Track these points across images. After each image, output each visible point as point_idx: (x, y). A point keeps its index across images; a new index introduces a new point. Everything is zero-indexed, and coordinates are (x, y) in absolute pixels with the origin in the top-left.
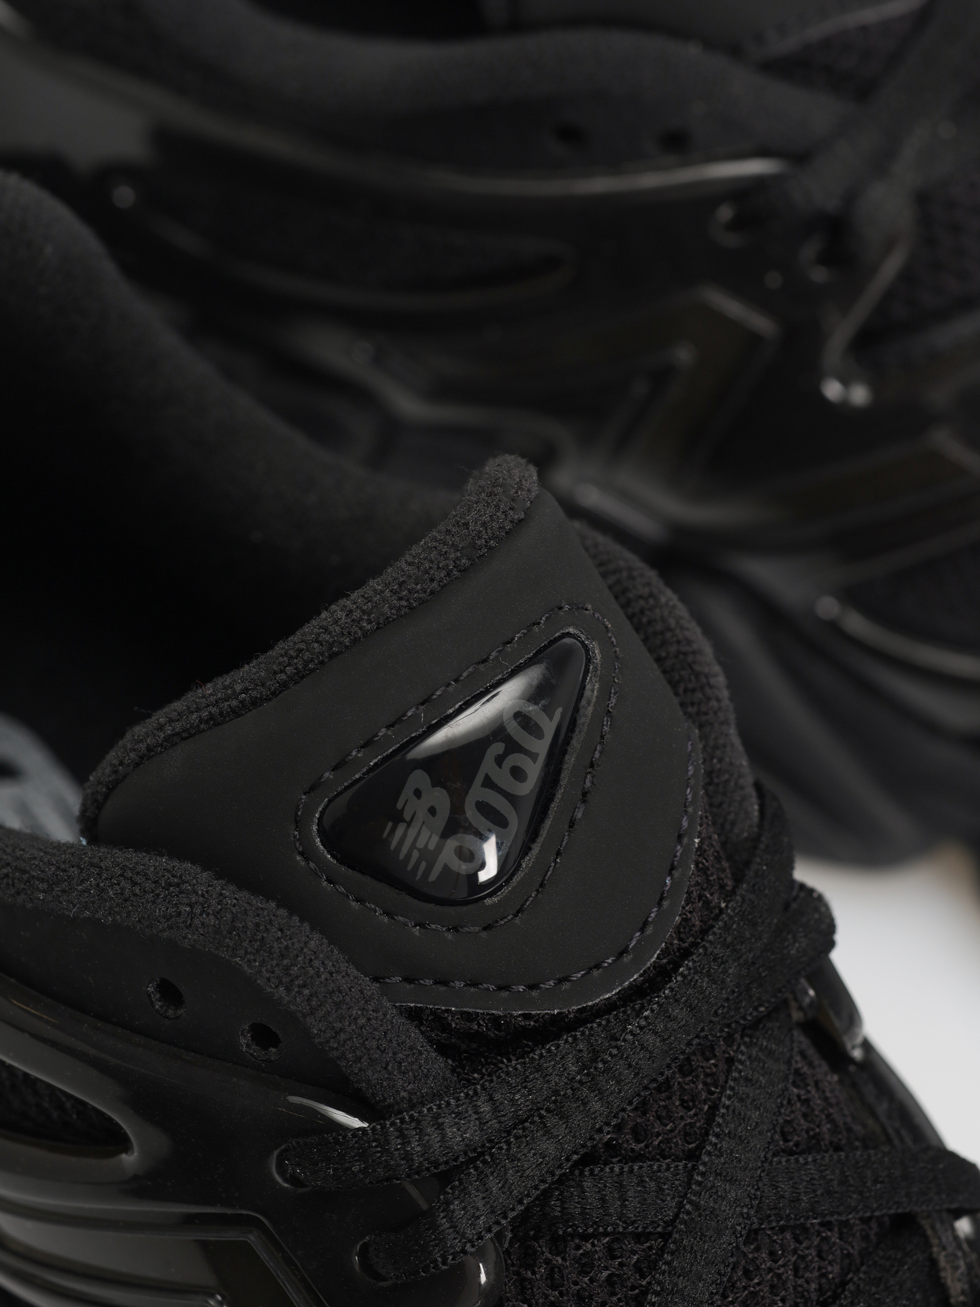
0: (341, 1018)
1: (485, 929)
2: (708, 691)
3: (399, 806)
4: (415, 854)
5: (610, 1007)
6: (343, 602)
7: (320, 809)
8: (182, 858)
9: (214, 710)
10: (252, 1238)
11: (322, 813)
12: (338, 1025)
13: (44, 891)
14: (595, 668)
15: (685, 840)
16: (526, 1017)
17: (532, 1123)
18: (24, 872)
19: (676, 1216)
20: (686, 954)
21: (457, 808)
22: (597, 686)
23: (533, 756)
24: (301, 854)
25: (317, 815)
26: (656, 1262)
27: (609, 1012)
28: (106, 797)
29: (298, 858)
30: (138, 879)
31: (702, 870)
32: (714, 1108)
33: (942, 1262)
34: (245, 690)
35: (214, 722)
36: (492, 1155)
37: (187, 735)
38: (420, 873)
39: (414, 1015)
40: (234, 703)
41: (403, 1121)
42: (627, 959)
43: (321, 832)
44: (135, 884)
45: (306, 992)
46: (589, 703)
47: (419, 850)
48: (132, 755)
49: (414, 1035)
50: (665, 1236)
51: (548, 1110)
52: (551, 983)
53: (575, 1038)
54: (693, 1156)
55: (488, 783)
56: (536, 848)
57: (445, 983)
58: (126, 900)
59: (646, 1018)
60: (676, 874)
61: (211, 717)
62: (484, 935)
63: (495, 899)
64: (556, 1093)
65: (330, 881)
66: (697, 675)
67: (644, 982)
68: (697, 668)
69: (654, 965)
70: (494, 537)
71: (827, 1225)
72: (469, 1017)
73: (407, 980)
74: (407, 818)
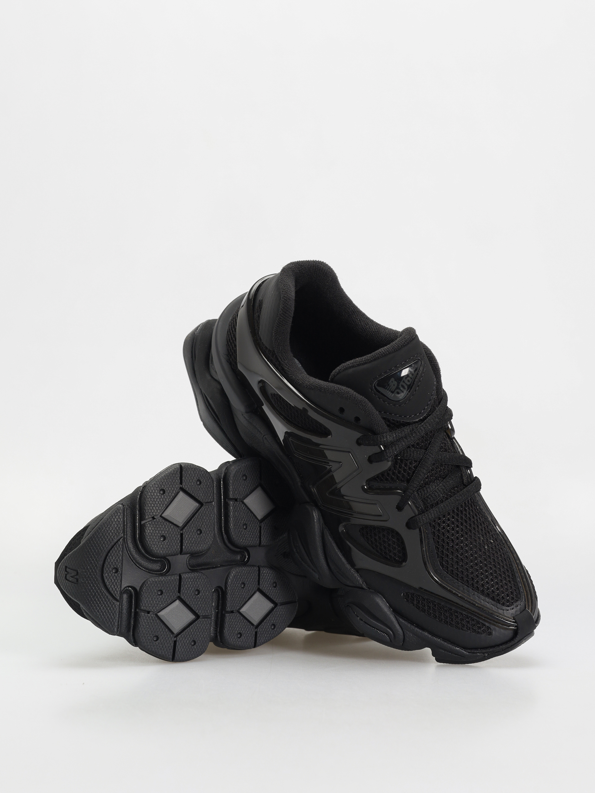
0: (373, 417)
1: (399, 406)
2: (438, 372)
3: (389, 383)
5: (417, 422)
6: (383, 348)
8: (348, 387)
9: (359, 363)
10: (350, 454)
11: (375, 383)
12: (372, 418)
13: (323, 390)
14: (422, 365)
16: (403, 422)
17: (401, 439)
18: (320, 386)
19: (422, 459)
20: (430, 415)
21: (398, 385)
22: (422, 368)
23: (411, 378)
24: (370, 389)
26: (418, 466)
27: (416, 423)
28: (337, 375)
30: (341, 390)
31: (434, 402)
32: (430, 442)
34: (365, 361)
35: (359, 365)
36: (394, 444)
37: (353, 367)
38: (390, 395)
39: (384, 418)
41: (381, 436)
42: (421, 414)
43: (375, 386)
44: (340, 391)
45: (368, 412)
46: (421, 371)
47: (391, 391)
48: (343, 368)
49: (383, 421)
50: (419, 462)
51: (404, 438)
52: (408, 416)
53: (410, 426)
54: (426, 449)
55: (404, 382)
56: (410, 393)
57: (391, 414)
59: (422, 425)
60: (431, 402)
61: (358, 364)
62: (399, 407)
64: (406, 435)
65: (375, 395)
66: (437, 368)
67: (422, 419)
68: (437, 367)
69: (425, 416)
70: (409, 341)
71: (446, 464)
72: (393, 420)
73: (384, 413)
74: (390, 385)
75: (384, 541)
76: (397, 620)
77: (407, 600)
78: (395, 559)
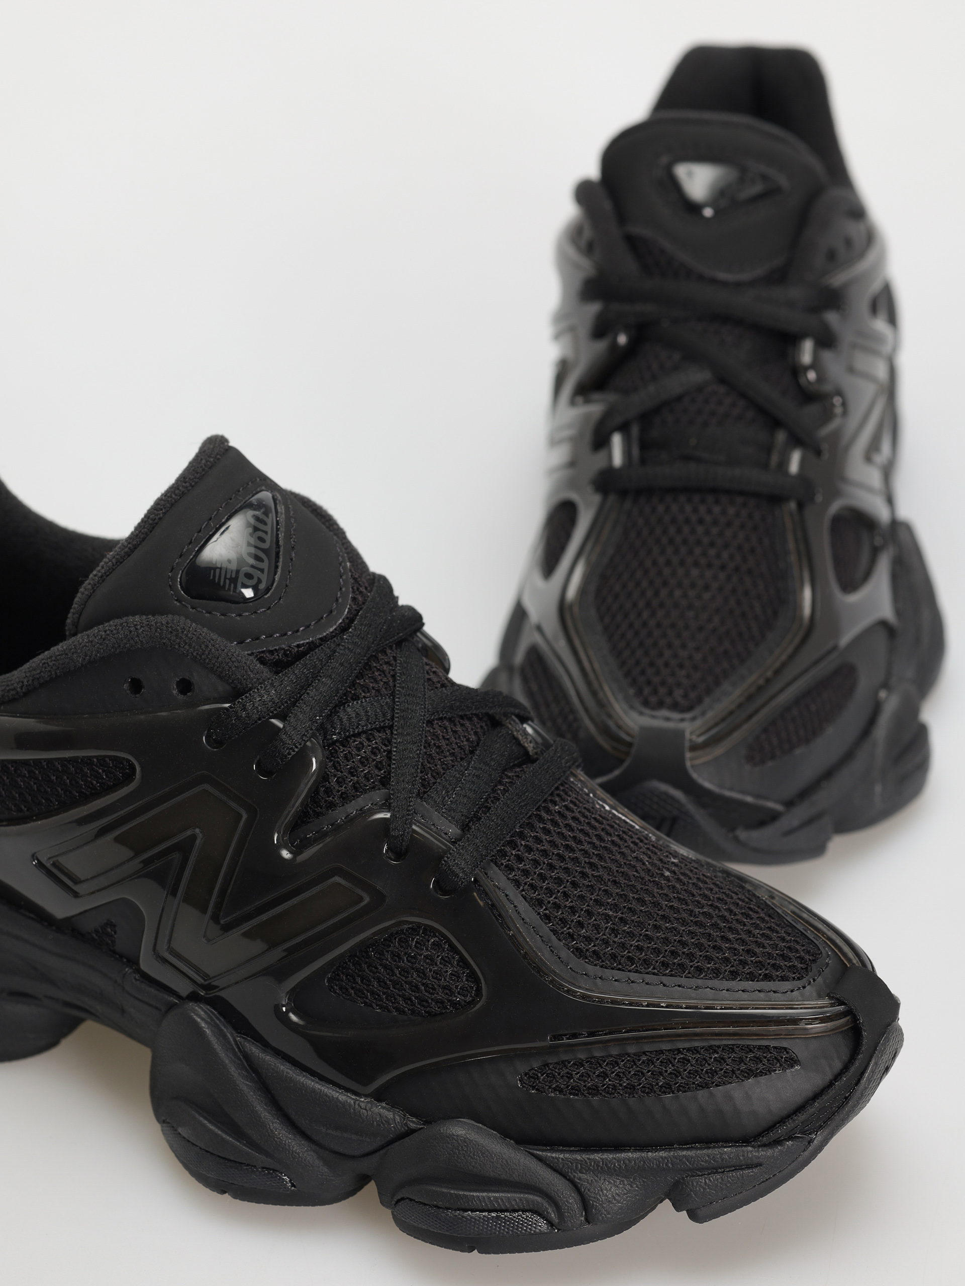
1: (268, 610)
4: (227, 581)
5: (332, 636)
7: (179, 576)
10: (206, 786)
11: (181, 579)
14: (280, 501)
15: (343, 564)
16: (298, 646)
19: (393, 718)
20: (358, 611)
22: (283, 507)
23: (266, 533)
24: (176, 600)
25: (179, 580)
26: (391, 739)
29: (176, 602)
31: (356, 579)
32: (394, 676)
33: (520, 737)
40: (127, 549)
42: (334, 614)
43: (182, 587)
46: (281, 513)
47: (228, 579)
48: (86, 591)
50: (391, 727)
52: (303, 628)
54: (392, 695)
56: (279, 570)
57: (258, 639)
58: (104, 640)
60: (344, 578)
61: (118, 561)
62: (268, 612)
63: (268, 595)
65: (193, 608)
67: (345, 623)
69: (347, 615)
70: (219, 455)
72: (272, 652)
75: (404, 971)
76: (539, 1159)
77: (537, 1090)
78: (454, 1004)
